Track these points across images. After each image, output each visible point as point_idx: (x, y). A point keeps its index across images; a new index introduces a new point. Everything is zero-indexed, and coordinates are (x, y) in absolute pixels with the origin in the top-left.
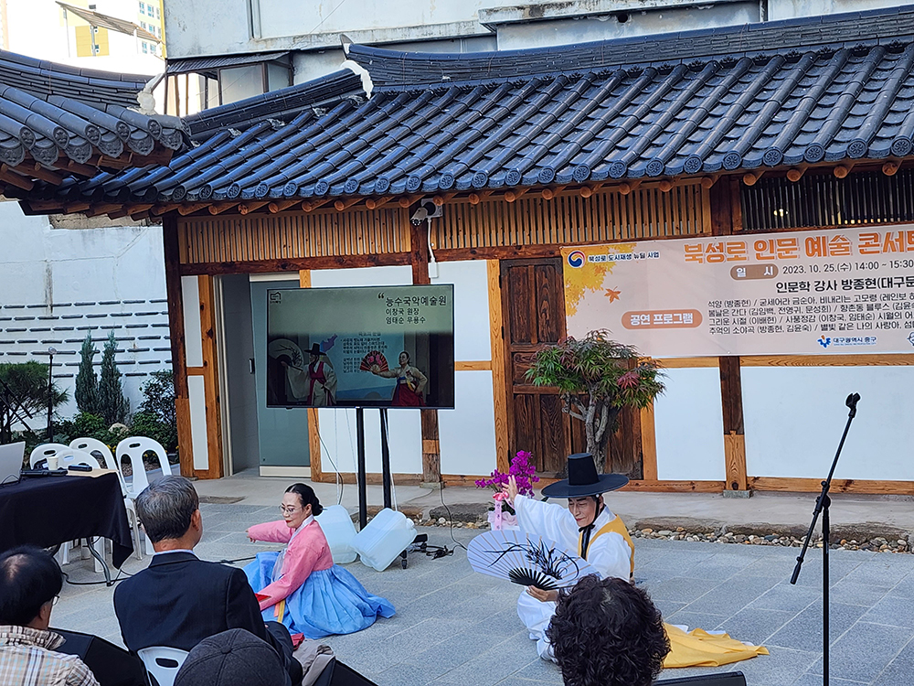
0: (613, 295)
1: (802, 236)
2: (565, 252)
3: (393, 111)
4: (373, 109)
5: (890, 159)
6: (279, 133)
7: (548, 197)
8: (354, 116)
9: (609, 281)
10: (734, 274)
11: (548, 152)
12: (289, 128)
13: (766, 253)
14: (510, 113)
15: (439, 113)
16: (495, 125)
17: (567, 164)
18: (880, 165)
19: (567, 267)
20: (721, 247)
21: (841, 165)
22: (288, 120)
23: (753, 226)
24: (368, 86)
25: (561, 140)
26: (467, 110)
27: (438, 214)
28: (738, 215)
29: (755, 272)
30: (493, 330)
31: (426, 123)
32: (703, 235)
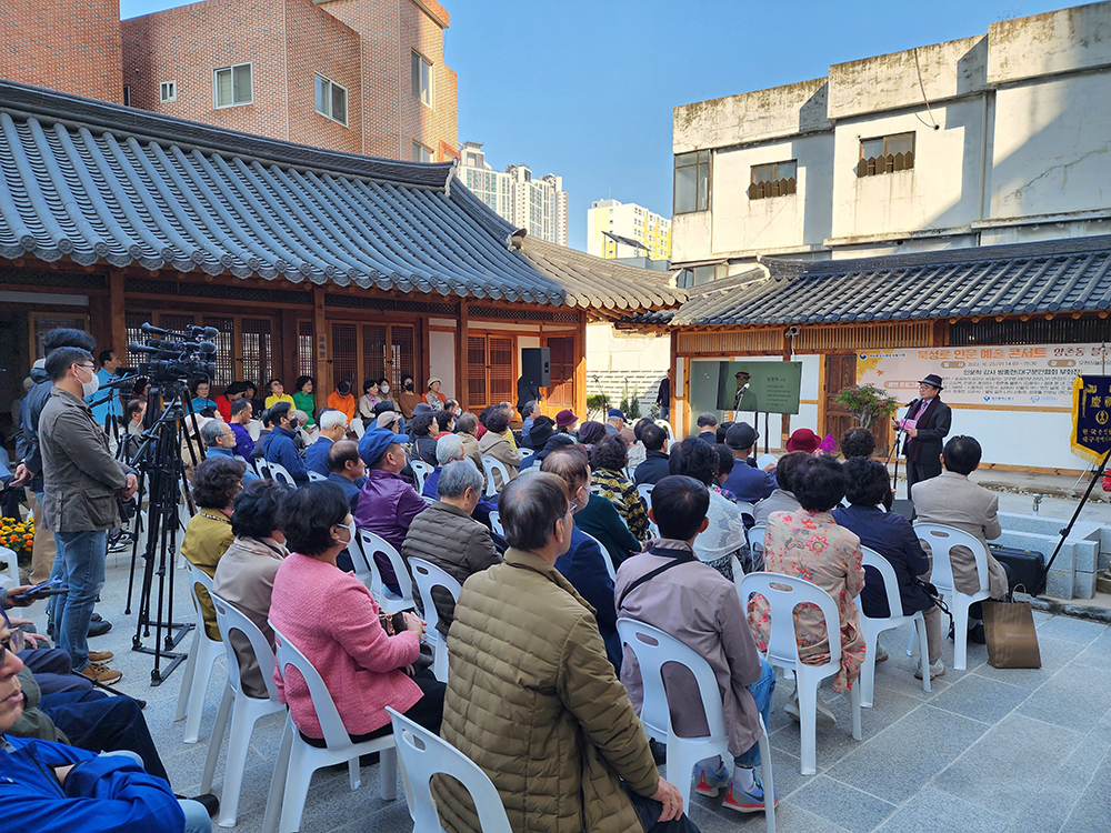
0: (880, 373)
1: (980, 348)
2: (858, 352)
5: (1024, 313)
7: (852, 326)
8: (760, 288)
9: (879, 366)
10: (942, 365)
11: (853, 307)
13: (960, 356)
14: (836, 289)
15: (802, 288)
16: (829, 294)
17: (862, 312)
18: (1020, 316)
19: (859, 359)
20: (937, 353)
21: (1000, 316)
22: (729, 290)
23: (953, 343)
24: (767, 275)
25: (860, 301)
26: (815, 287)
27: (798, 334)
28: (947, 338)
29: (953, 365)
30: (820, 386)
31: (795, 292)
32: (928, 346)
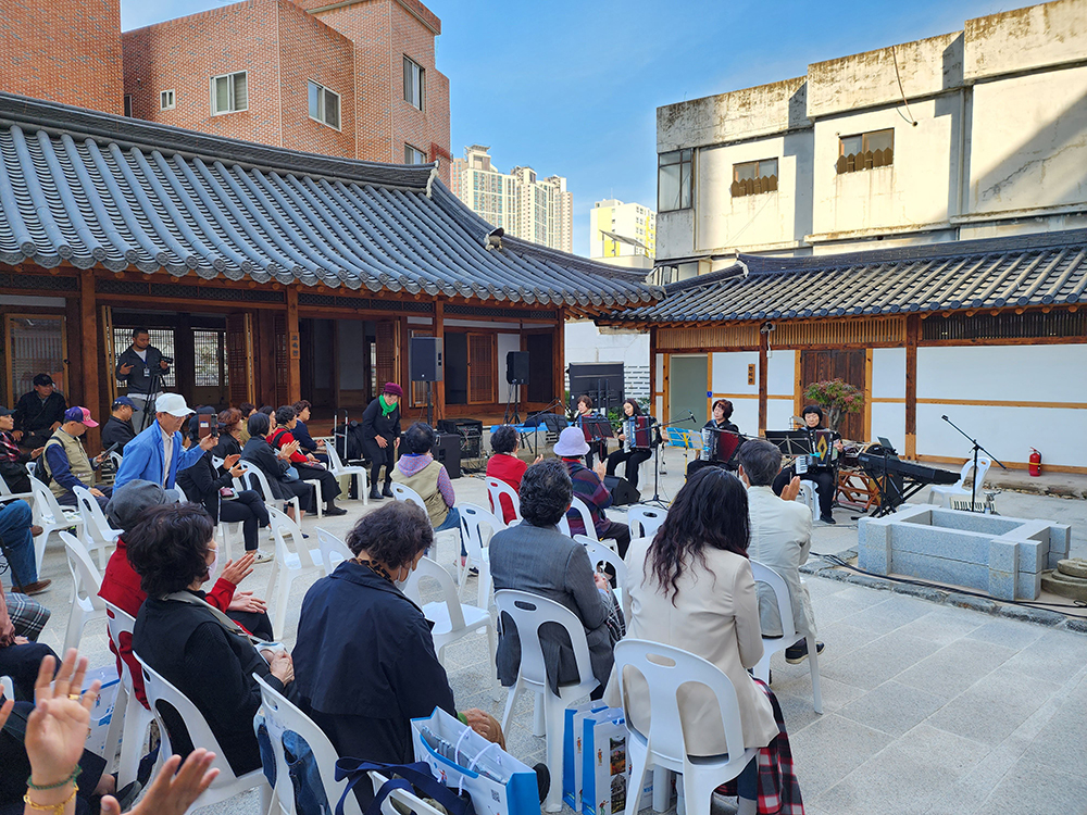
3: (757, 283)
4: (748, 282)
5: (994, 308)
6: (704, 293)
7: (824, 322)
8: (739, 285)
11: (827, 302)
12: (708, 291)
14: (812, 285)
15: (778, 284)
16: (804, 290)
17: (835, 307)
18: (989, 310)
21: (969, 310)
22: (708, 287)
24: (746, 272)
26: (791, 283)
27: (773, 329)
28: (921, 333)
30: (796, 381)
31: (771, 289)
